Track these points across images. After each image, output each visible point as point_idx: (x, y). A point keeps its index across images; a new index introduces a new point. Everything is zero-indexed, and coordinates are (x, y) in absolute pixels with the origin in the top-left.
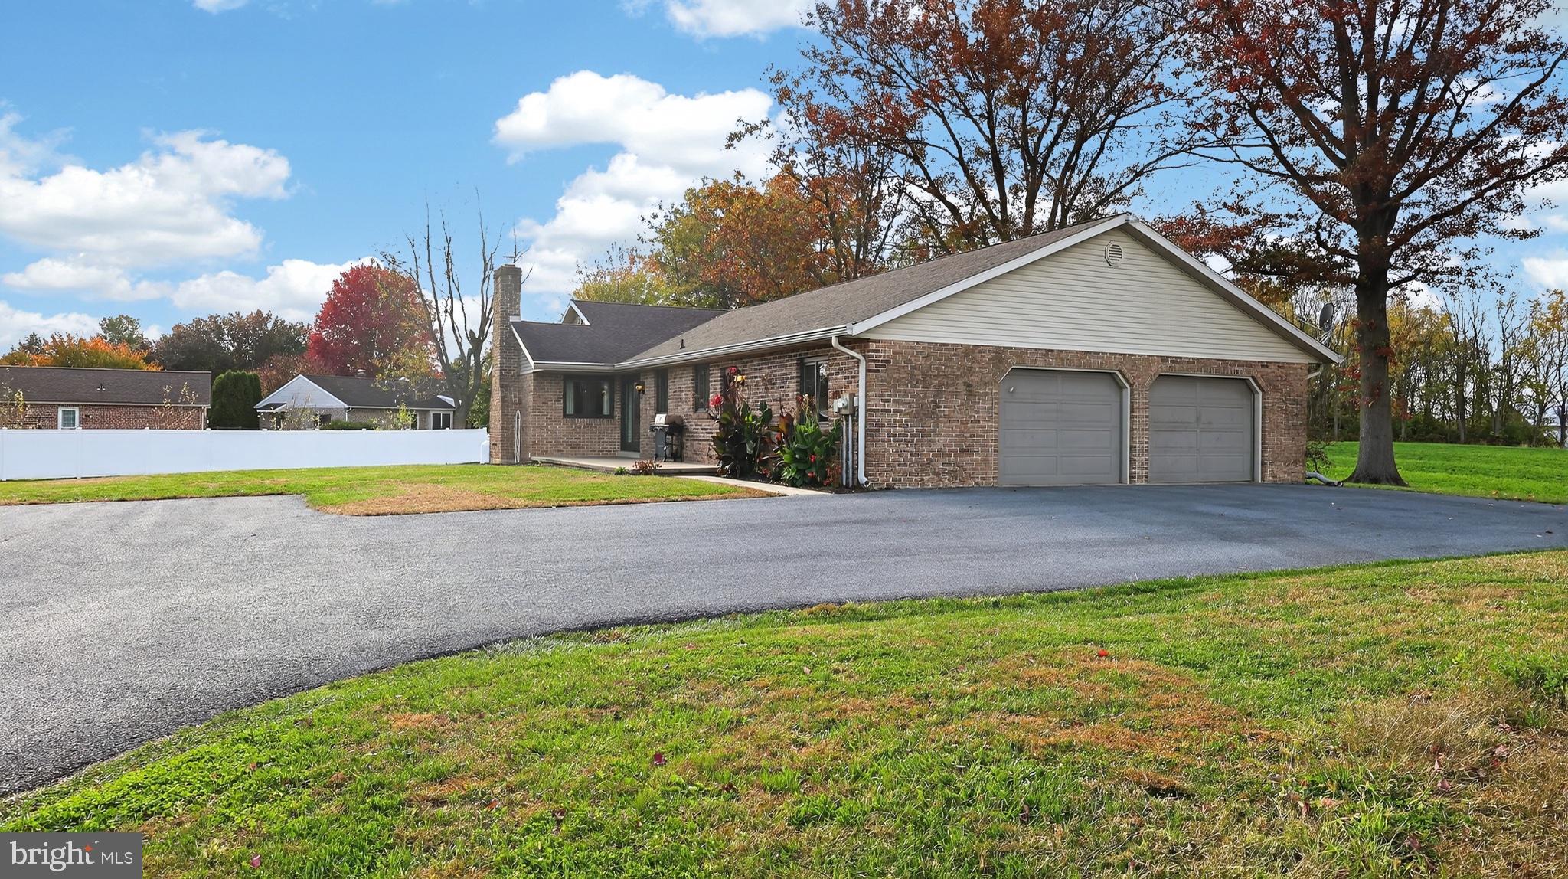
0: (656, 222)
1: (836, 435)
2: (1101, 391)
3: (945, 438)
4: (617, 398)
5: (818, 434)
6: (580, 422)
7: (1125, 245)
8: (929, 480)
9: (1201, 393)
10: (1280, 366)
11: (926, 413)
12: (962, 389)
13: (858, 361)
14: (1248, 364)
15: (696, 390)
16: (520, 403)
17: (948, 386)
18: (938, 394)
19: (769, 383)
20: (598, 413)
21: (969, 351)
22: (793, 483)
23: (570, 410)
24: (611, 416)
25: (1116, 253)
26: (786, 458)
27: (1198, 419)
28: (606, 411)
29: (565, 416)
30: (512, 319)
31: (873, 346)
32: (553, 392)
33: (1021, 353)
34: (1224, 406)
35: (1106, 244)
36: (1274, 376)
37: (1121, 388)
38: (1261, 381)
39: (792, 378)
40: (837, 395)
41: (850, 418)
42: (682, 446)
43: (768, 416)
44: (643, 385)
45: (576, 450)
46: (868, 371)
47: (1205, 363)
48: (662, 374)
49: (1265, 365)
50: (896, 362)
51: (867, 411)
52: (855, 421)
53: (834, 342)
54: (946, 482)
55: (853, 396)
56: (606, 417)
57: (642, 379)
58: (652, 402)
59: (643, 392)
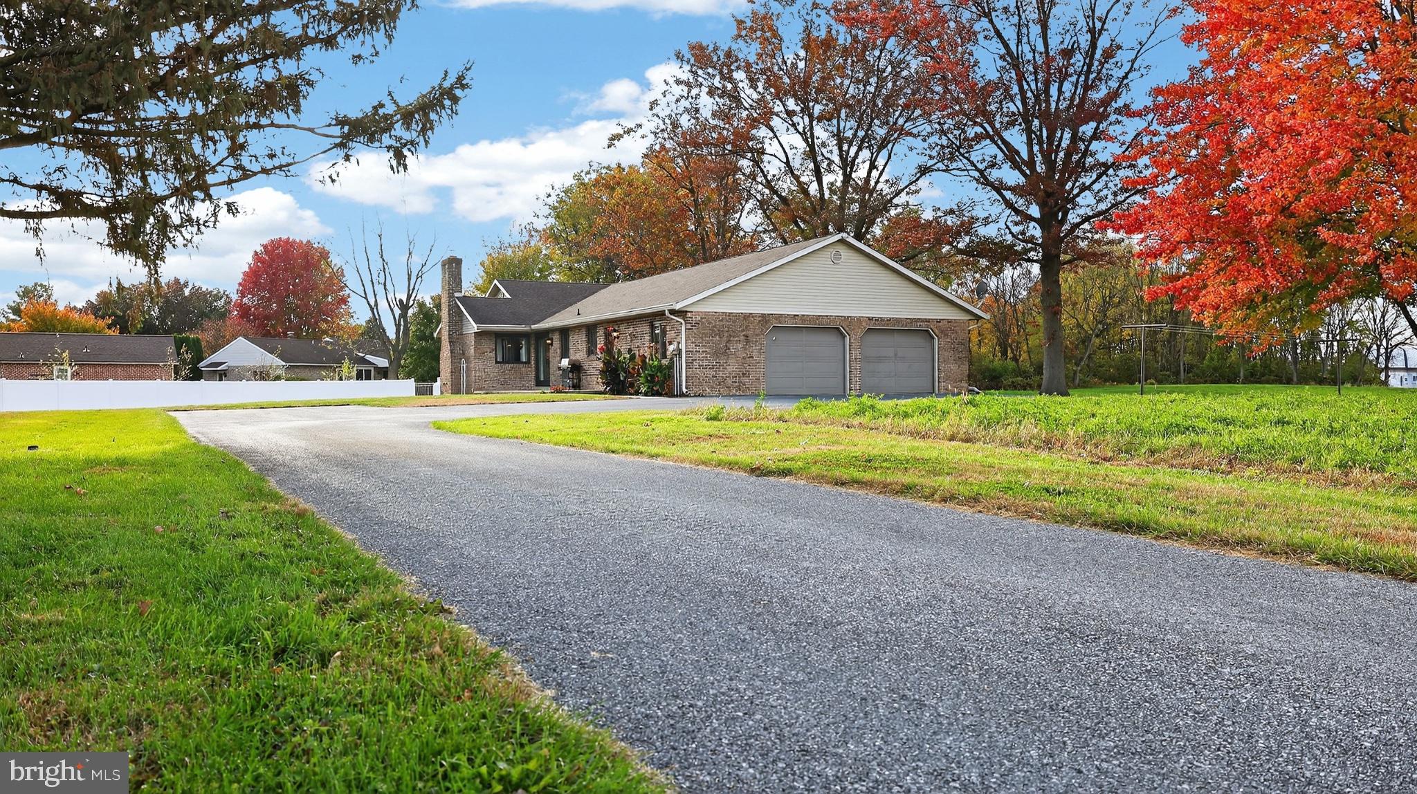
0: (550, 201)
1: (670, 367)
2: (832, 339)
3: (732, 367)
4: (532, 350)
5: (660, 366)
6: (508, 366)
7: (845, 253)
8: (724, 391)
9: (897, 338)
10: (949, 321)
11: (722, 353)
12: (742, 338)
13: (681, 323)
14: (928, 321)
15: (588, 342)
16: (463, 354)
17: (734, 337)
18: (728, 342)
19: (633, 337)
20: (517, 359)
21: (747, 317)
23: (500, 358)
24: (528, 362)
25: (838, 255)
26: (642, 380)
27: (896, 355)
28: (524, 359)
29: (497, 362)
30: (457, 295)
31: (689, 315)
32: (488, 345)
33: (779, 317)
34: (912, 348)
35: (832, 251)
36: (946, 328)
37: (844, 337)
38: (937, 331)
39: (646, 333)
40: (670, 343)
41: (678, 356)
42: (580, 380)
43: (633, 358)
44: (552, 339)
45: (505, 385)
46: (687, 329)
47: (898, 321)
48: (565, 332)
49: (939, 321)
50: (703, 323)
51: (686, 352)
52: (680, 357)
53: (667, 312)
54: (733, 391)
55: (679, 343)
56: (525, 363)
57: (550, 336)
58: (559, 351)
59: (552, 344)
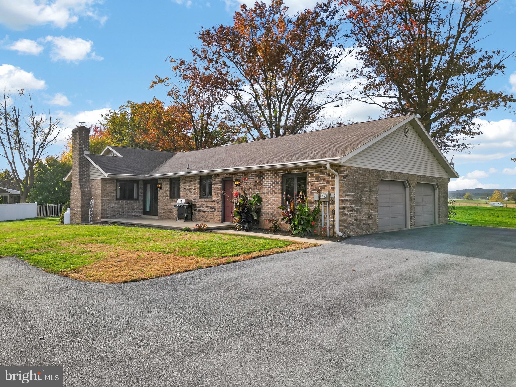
0: (108, 118)
1: (318, 211)
2: (401, 189)
3: (364, 212)
4: (141, 191)
6: (125, 202)
7: (410, 129)
8: (360, 232)
10: (442, 179)
11: (358, 200)
12: (368, 188)
13: (336, 175)
15: (202, 188)
17: (365, 187)
18: (362, 191)
19: (260, 185)
20: (131, 197)
22: (298, 235)
23: (118, 197)
24: (138, 199)
25: (407, 131)
27: (423, 200)
28: (135, 196)
29: (117, 199)
30: (85, 153)
31: (342, 168)
32: (111, 188)
33: (384, 173)
35: (405, 127)
36: (441, 183)
37: (405, 188)
38: (438, 185)
39: (279, 183)
40: (316, 192)
41: (327, 203)
42: (192, 214)
44: (161, 184)
45: (122, 215)
46: (340, 180)
47: (427, 178)
48: (175, 180)
51: (340, 200)
52: (332, 204)
53: (328, 166)
54: (365, 232)
55: (330, 192)
56: (136, 199)
57: (159, 182)
58: (168, 193)
59: (161, 188)
